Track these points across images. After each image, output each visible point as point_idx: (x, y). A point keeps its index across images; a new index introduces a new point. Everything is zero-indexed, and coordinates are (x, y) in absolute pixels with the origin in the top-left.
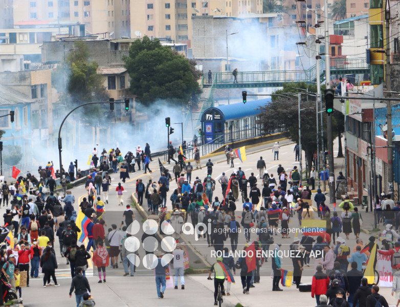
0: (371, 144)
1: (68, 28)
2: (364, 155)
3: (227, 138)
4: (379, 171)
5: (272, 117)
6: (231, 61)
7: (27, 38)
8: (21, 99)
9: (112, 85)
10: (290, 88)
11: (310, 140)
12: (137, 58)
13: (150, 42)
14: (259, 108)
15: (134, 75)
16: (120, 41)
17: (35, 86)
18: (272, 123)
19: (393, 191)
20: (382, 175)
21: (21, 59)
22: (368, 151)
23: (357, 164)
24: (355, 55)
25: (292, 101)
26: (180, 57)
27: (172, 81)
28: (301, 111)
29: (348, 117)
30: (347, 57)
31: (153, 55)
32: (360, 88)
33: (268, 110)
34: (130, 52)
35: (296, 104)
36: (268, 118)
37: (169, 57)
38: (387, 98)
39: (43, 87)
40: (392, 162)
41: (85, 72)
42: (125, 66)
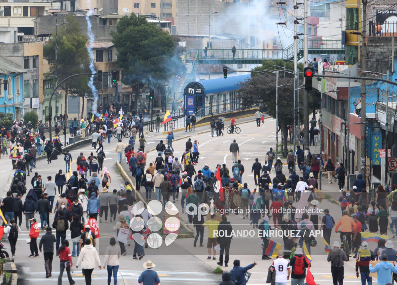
0: (345, 120)
1: (60, 3)
2: (338, 131)
3: (207, 111)
4: (353, 147)
5: (251, 92)
6: (212, 38)
7: (21, 11)
8: (14, 69)
9: (99, 58)
10: (268, 66)
11: (287, 115)
12: (124, 33)
13: (137, 18)
14: (239, 83)
15: (121, 49)
16: (108, 17)
17: (28, 57)
18: (251, 98)
19: (365, 165)
20: (354, 150)
21: (15, 32)
22: (342, 127)
23: (331, 140)
24: (329, 36)
25: (271, 78)
26: (165, 34)
27: (157, 56)
28: (279, 88)
29: (323, 94)
30: (322, 38)
31: (139, 31)
32: (336, 67)
33: (248, 86)
34: (118, 28)
35: (274, 81)
36: (247, 93)
37: (155, 33)
38: (361, 77)
39: (35, 58)
40: (365, 138)
41: (75, 46)
42: (112, 41)
